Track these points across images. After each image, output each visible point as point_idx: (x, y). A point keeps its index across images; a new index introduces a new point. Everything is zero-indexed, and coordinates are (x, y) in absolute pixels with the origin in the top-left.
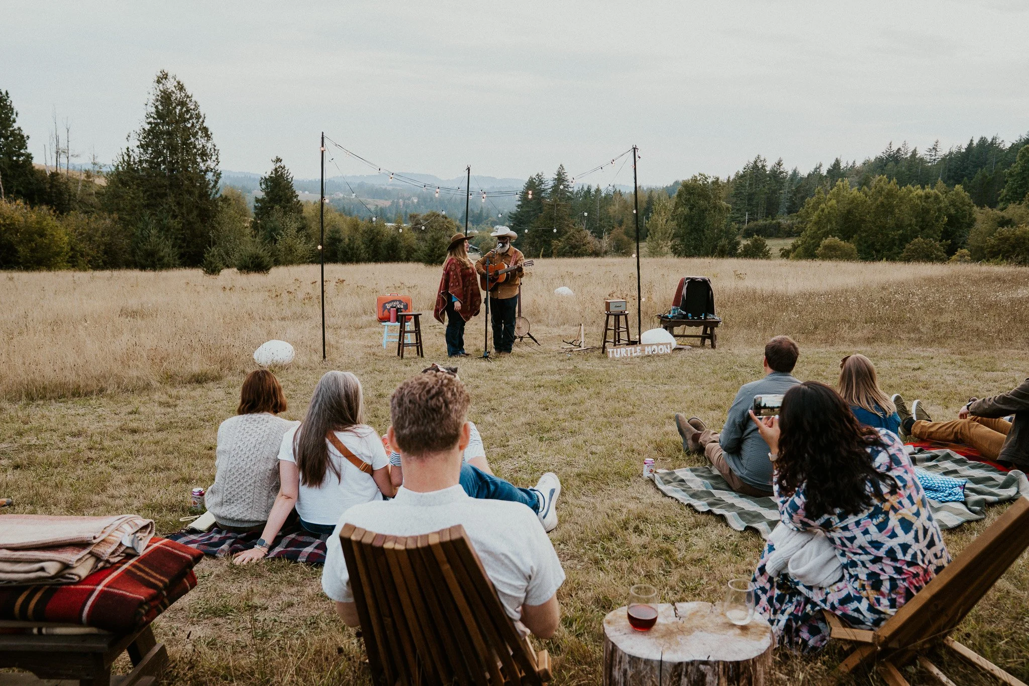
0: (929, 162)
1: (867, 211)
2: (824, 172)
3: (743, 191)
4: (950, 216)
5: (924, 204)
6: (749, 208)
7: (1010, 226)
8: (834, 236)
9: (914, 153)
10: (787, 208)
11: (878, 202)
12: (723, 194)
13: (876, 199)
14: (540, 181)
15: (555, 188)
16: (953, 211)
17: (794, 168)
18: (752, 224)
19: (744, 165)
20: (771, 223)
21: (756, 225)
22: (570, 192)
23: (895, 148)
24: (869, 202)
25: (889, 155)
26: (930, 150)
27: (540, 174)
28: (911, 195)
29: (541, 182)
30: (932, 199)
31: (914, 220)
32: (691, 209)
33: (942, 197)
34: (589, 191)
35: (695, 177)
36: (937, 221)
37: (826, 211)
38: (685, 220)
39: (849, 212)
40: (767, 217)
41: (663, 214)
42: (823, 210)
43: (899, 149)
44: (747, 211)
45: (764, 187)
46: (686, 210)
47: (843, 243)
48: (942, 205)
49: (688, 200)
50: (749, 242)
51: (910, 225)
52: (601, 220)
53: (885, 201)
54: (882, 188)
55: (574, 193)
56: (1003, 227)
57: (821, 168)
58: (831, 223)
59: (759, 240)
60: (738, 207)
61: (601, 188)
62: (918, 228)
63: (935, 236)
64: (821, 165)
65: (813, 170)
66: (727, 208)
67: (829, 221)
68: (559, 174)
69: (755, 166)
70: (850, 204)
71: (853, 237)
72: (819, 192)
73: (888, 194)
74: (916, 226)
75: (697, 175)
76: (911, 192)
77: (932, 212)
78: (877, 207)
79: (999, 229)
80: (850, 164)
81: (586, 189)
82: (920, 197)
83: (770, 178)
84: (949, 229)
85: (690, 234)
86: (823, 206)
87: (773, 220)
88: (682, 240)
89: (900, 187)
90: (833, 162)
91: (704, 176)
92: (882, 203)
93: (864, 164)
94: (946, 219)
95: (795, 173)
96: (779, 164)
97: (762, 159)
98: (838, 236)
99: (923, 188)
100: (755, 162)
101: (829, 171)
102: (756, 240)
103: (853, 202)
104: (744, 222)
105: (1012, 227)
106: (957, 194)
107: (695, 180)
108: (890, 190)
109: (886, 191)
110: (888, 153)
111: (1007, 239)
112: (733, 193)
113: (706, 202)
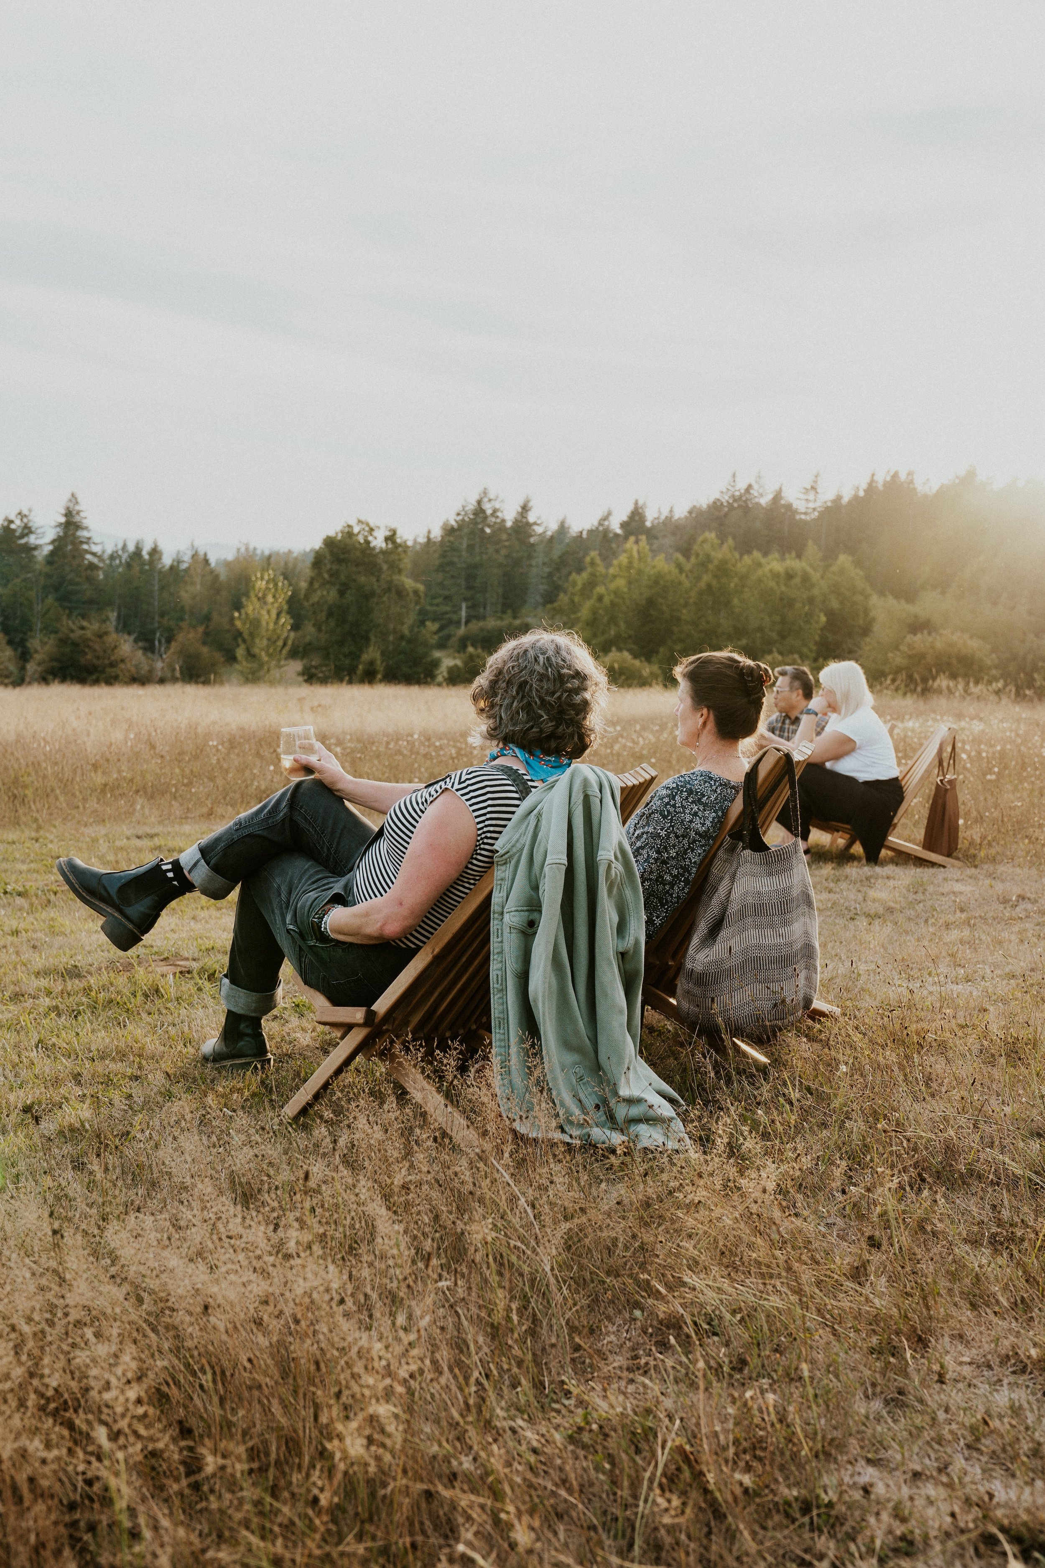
0: (805, 513)
1: (682, 601)
2: (615, 525)
3: (456, 560)
4: (831, 614)
5: (783, 588)
6: (469, 594)
7: (925, 632)
8: (620, 650)
9: (778, 497)
10: (542, 595)
11: (702, 584)
12: (407, 563)
13: (699, 578)
14: (26, 527)
15: (59, 544)
16: (835, 604)
17: (561, 518)
18: (475, 626)
19: (458, 507)
20: (510, 625)
21: (482, 629)
22: (94, 554)
23: (741, 486)
24: (687, 584)
25: (733, 496)
26: (807, 491)
27: (25, 512)
28: (760, 572)
29: (28, 530)
30: (797, 580)
31: (767, 619)
32: (342, 593)
33: (815, 576)
34: (138, 553)
35: (349, 526)
36: (808, 622)
37: (607, 600)
38: (330, 614)
39: (651, 602)
40: (504, 612)
41: (270, 599)
42: (600, 599)
43: (750, 487)
44: (465, 599)
45: (497, 551)
46: (331, 595)
47: (637, 663)
48: (816, 592)
49: (334, 574)
50: (459, 662)
51: (760, 629)
52: (162, 615)
53: (714, 583)
54: (708, 556)
55: (106, 556)
56: (915, 634)
57: (611, 518)
58: (616, 624)
59: (478, 657)
60: (446, 593)
61: (163, 546)
62: (774, 635)
63: (805, 650)
64: (609, 514)
65: (596, 523)
66: (416, 592)
67: (613, 620)
68: (69, 514)
69: (479, 511)
70: (650, 587)
71: (657, 652)
72: (593, 563)
73: (718, 568)
74: (771, 630)
75: (353, 522)
76: (760, 565)
77: (798, 605)
78: (701, 593)
79: (910, 638)
80: (665, 513)
81: (131, 548)
82: (776, 576)
83: (509, 535)
84: (831, 637)
85: (341, 643)
86: (600, 589)
87: (515, 617)
88: (327, 656)
89: (741, 555)
90: (630, 508)
91: (368, 525)
92: (709, 586)
93: (690, 512)
94: (823, 619)
95: (563, 528)
96: (525, 509)
97: (492, 496)
98: (629, 650)
99: (783, 559)
100: (479, 502)
101: (624, 525)
102: (471, 657)
103: (656, 582)
104: (458, 623)
105: (929, 634)
106: (842, 571)
107: (349, 534)
108: (724, 562)
109: (716, 562)
110: (730, 493)
111: (922, 656)
112: (437, 562)
113: (373, 580)
